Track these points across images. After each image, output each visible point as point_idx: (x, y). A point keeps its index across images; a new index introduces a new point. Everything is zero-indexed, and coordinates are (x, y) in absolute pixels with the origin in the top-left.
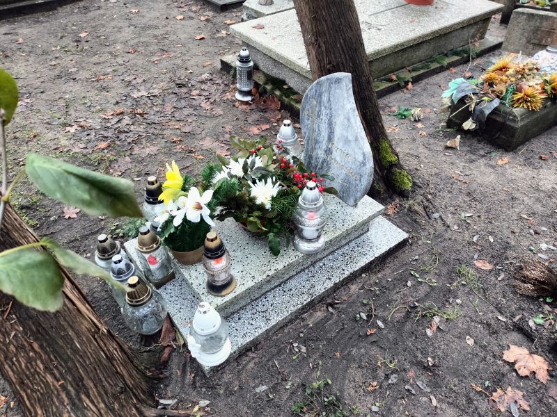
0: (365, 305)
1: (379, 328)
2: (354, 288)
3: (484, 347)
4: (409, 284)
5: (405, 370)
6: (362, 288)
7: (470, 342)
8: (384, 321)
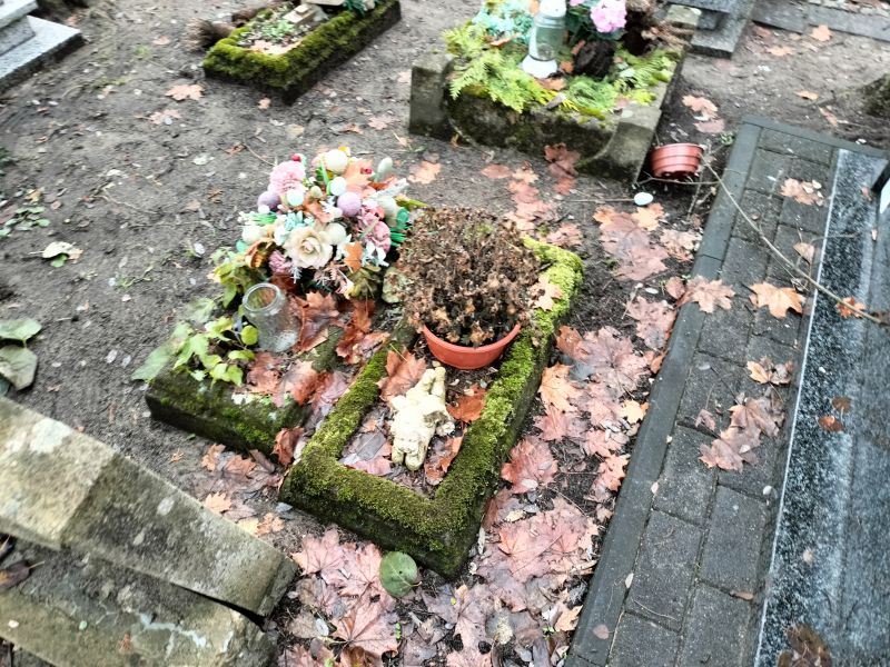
0: (37, 95)
1: (52, 106)
2: (26, 86)
3: (151, 94)
4: (86, 71)
5: (76, 125)
6: (35, 84)
7: (138, 92)
8: (59, 100)
